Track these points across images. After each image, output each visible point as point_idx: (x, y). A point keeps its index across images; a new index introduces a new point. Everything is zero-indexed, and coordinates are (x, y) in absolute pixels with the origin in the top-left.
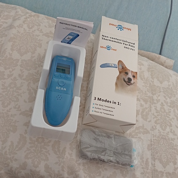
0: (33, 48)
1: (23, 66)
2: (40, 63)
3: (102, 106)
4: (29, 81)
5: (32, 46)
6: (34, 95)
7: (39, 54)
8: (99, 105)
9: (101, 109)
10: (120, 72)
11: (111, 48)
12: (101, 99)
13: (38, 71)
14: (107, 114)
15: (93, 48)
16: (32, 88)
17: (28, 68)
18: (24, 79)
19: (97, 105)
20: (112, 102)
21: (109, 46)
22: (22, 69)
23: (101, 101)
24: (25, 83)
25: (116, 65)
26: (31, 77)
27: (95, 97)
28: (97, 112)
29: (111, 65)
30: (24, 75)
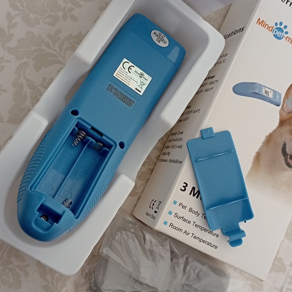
1: (19, 5)
2: (69, 6)
3: (196, 213)
4: (25, 59)
8: (188, 209)
9: (189, 222)
10: (282, 123)
11: (287, 33)
13: (59, 31)
14: (201, 240)
17: (32, 16)
18: (10, 50)
19: (184, 207)
21: (282, 27)
22: (14, 13)
23: (197, 197)
24: (10, 62)
25: (280, 95)
26: (33, 48)
27: (184, 183)
28: (176, 228)
29: (266, 92)
30: (13, 35)
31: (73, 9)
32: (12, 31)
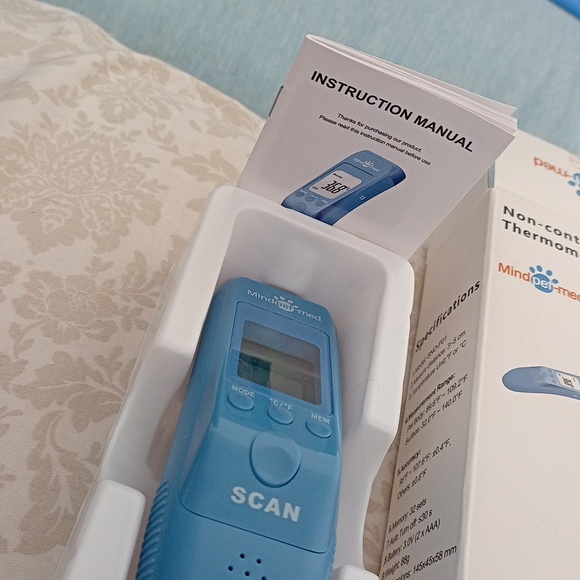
0: (113, 217)
1: (35, 309)
2: (134, 305)
4: (54, 407)
5: (107, 205)
6: (64, 500)
7: (139, 254)
11: (555, 281)
13: (118, 351)
15: (425, 271)
16: (60, 450)
17: (63, 324)
18: (20, 391)
22: (25, 323)
24: (21, 414)
26: (70, 383)
29: (566, 381)
30: (25, 362)
31: (140, 310)
32: (22, 356)
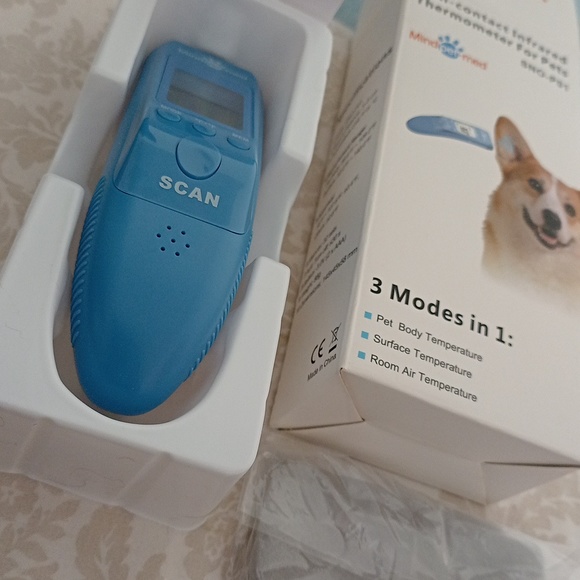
2: (72, 66)
3: (415, 332)
8: (396, 325)
9: (407, 351)
10: (508, 175)
11: (461, 50)
12: (407, 292)
13: (58, 105)
14: (441, 386)
16: (8, 182)
17: (5, 76)
19: (388, 323)
20: (467, 321)
21: (451, 42)
23: (407, 303)
25: (486, 133)
26: (14, 127)
27: (375, 279)
28: (384, 364)
29: (463, 129)
31: (78, 72)
